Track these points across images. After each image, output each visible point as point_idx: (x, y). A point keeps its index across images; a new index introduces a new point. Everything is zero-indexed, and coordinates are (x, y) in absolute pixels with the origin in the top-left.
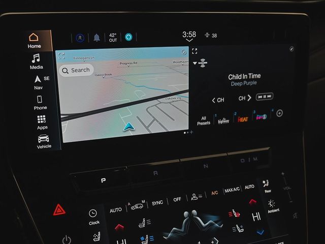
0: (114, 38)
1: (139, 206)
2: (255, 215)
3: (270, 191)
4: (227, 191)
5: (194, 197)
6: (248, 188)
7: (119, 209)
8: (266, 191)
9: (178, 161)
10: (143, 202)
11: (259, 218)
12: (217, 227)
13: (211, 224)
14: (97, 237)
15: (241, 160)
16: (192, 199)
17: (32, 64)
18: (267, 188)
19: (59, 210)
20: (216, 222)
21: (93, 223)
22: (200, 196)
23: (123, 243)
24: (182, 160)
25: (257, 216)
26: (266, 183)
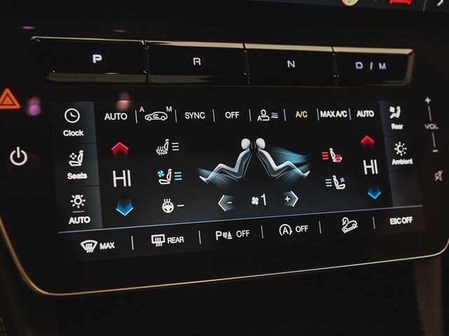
1: (160, 115)
2: (368, 164)
3: (400, 127)
4: (324, 114)
5: (263, 116)
6: (362, 115)
7: (122, 116)
8: (394, 126)
9: (240, 46)
10: (169, 109)
11: (375, 171)
12: (298, 175)
13: (289, 168)
14: (76, 160)
15: (357, 63)
16: (259, 118)
18: (396, 121)
20: (298, 165)
21: (71, 133)
22: (275, 116)
23: (124, 178)
24: (248, 46)
25: (372, 166)
26: (396, 111)
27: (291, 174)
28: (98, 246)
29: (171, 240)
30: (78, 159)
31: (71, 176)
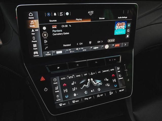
0: (61, 14)
3: (120, 71)
4: (104, 71)
6: (111, 70)
7: (64, 78)
8: (118, 71)
9: (86, 60)
10: (73, 75)
11: (115, 81)
13: (98, 83)
15: (110, 60)
16: (91, 74)
17: (31, 25)
18: (119, 70)
19: (43, 79)
20: (100, 83)
21: (55, 83)
22: (94, 73)
23: (66, 90)
24: (87, 60)
25: (115, 80)
26: (118, 68)
27: (99, 84)
28: (62, 104)
29: (76, 101)
30: (57, 88)
31: (56, 92)
